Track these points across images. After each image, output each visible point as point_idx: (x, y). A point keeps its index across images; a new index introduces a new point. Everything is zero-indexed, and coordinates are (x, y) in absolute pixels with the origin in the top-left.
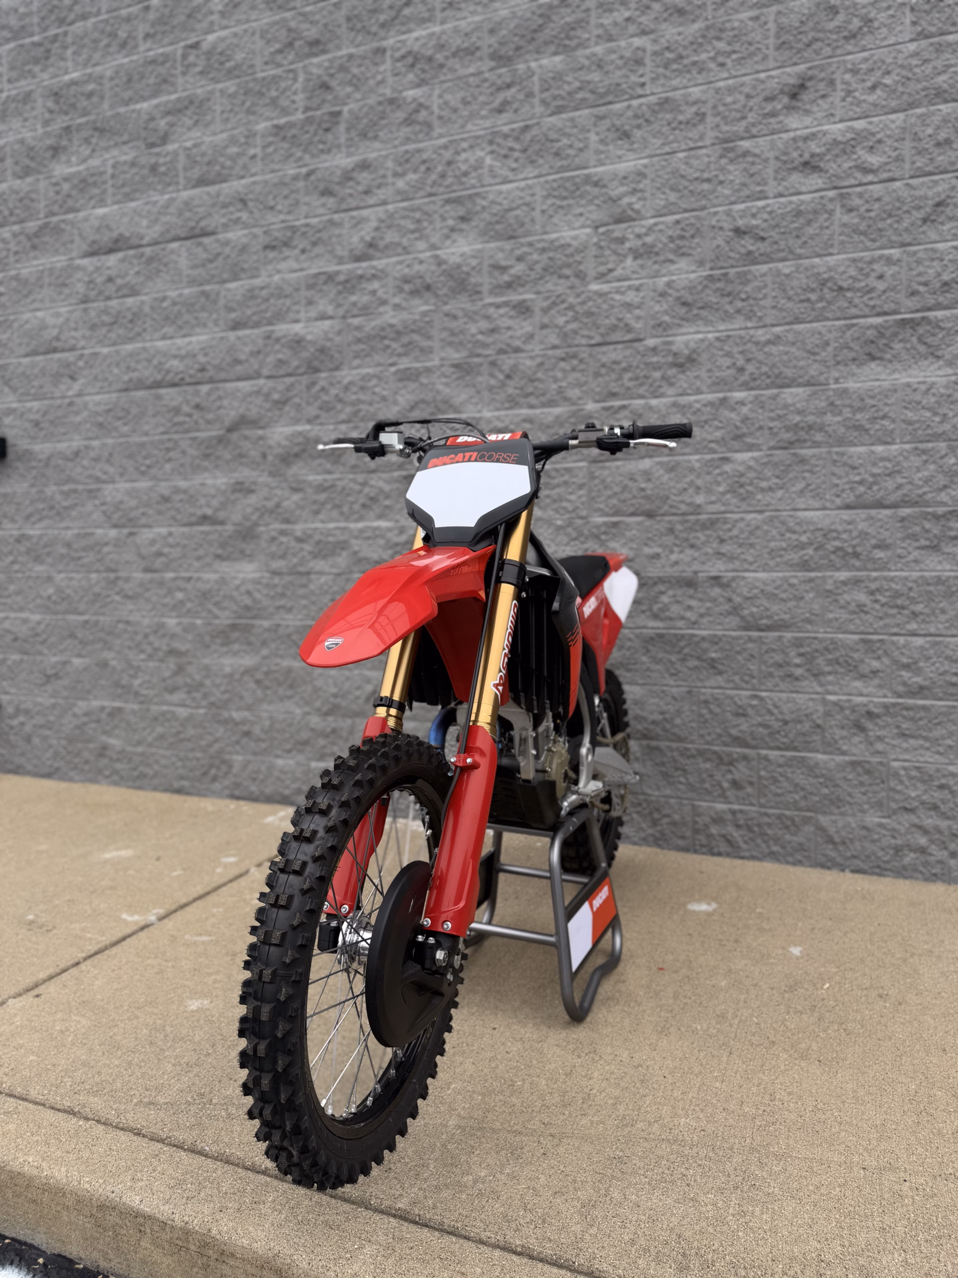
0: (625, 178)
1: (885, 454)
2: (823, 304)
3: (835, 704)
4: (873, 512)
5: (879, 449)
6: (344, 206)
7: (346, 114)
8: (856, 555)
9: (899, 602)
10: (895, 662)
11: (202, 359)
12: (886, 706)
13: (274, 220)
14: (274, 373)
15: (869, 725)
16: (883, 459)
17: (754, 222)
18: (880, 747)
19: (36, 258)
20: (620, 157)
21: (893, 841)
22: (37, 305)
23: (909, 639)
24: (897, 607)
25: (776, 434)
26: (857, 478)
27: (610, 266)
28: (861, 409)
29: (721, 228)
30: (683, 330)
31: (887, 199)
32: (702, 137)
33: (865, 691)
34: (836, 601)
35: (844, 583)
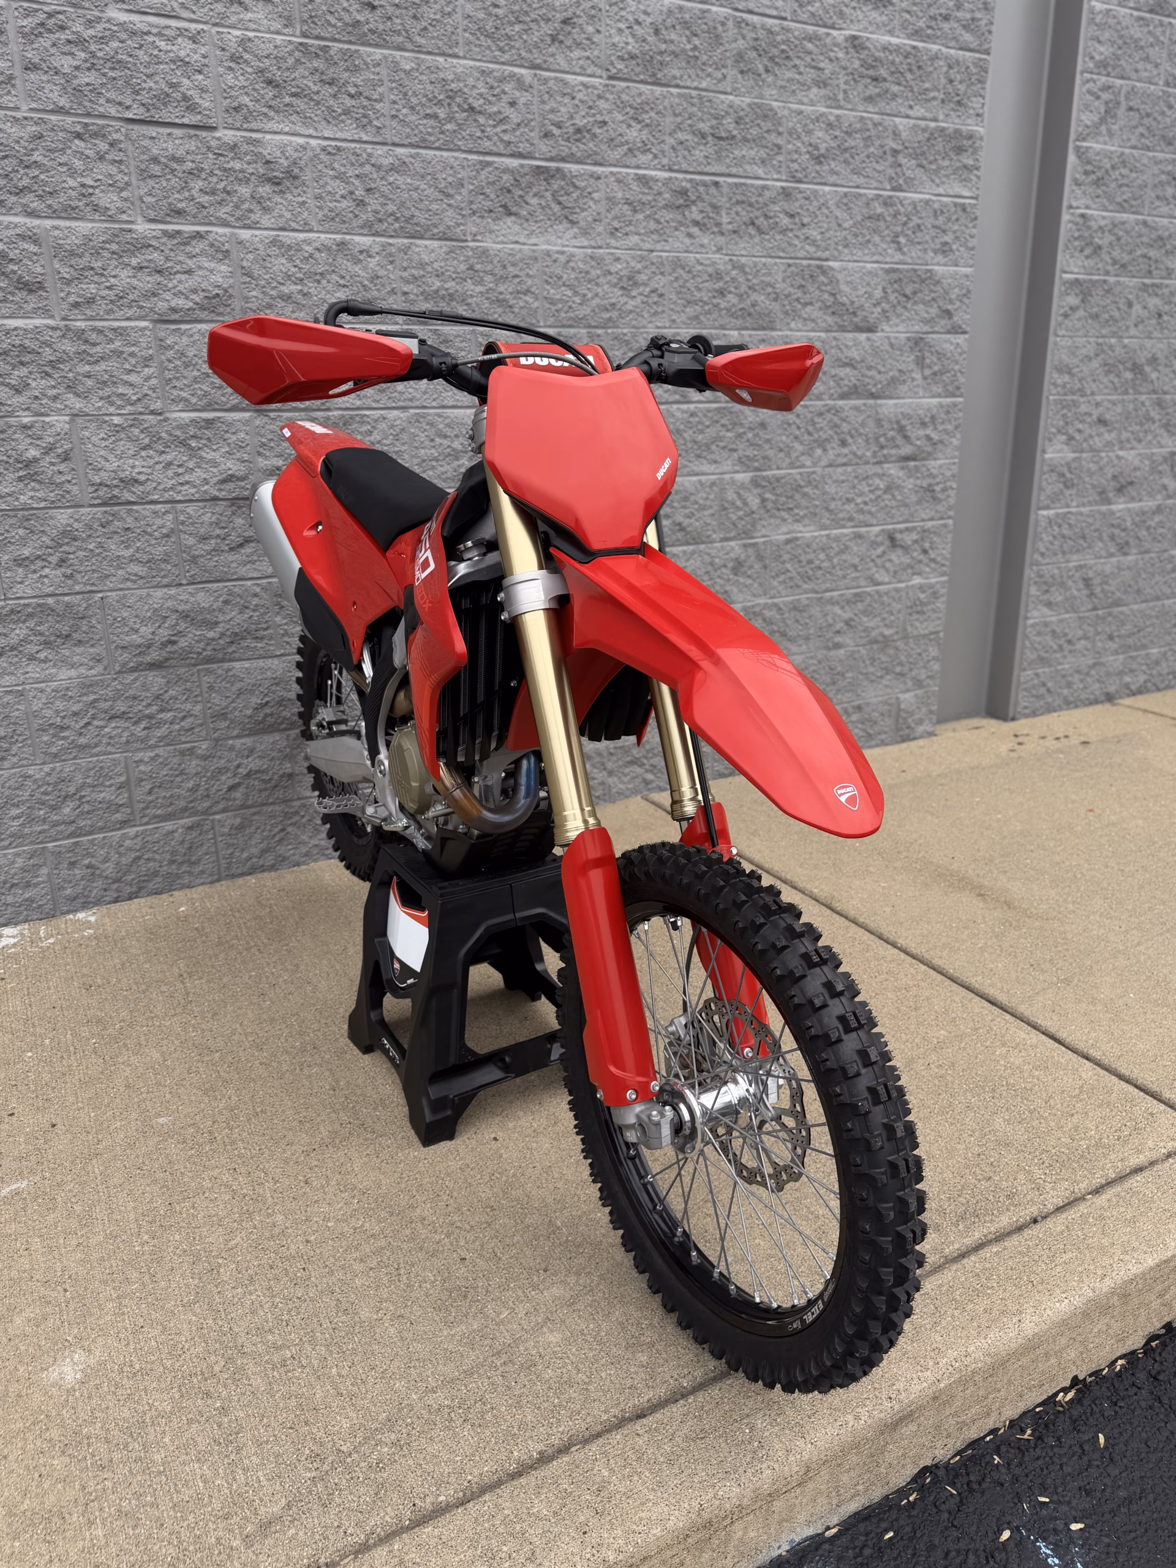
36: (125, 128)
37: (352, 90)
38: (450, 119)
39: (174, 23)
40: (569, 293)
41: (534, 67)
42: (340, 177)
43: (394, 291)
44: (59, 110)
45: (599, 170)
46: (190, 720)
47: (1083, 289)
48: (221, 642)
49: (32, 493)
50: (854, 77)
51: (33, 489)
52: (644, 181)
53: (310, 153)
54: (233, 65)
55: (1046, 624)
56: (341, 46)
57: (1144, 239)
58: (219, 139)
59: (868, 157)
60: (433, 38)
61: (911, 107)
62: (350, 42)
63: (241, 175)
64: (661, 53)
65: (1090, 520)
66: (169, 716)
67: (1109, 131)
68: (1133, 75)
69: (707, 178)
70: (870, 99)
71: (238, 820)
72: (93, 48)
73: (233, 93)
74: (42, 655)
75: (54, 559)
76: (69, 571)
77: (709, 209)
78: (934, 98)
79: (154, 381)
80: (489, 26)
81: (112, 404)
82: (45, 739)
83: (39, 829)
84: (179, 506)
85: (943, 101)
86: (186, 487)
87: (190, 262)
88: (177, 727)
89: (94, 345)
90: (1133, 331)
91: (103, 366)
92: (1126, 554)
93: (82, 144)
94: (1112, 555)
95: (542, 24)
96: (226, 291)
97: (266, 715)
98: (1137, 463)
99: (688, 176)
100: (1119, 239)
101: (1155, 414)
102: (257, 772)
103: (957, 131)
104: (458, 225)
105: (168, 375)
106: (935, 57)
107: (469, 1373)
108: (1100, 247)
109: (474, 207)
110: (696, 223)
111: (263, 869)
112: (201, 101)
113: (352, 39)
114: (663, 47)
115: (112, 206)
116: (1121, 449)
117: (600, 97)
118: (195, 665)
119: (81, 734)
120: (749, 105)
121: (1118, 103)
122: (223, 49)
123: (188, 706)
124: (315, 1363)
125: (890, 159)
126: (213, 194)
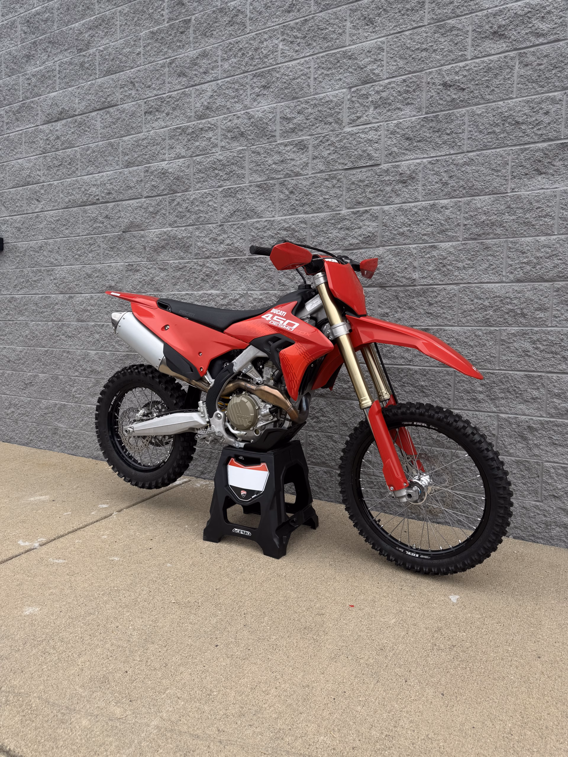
0: (369, 52)
1: (546, 243)
2: (505, 134)
3: (506, 420)
4: (536, 284)
5: (543, 238)
6: (192, 83)
7: (193, 21)
8: (524, 315)
9: (553, 349)
10: (549, 392)
11: (109, 186)
12: (542, 423)
13: (150, 94)
14: (150, 194)
15: (530, 436)
16: (544, 246)
17: (457, 78)
18: (536, 451)
19: (18, 126)
20: (366, 37)
21: (544, 518)
22: (18, 156)
23: (560, 375)
24: (552, 353)
25: (469, 229)
26: (525, 260)
27: (358, 115)
28: (530, 210)
29: (434, 83)
30: (407, 157)
31: (553, 55)
32: (422, 19)
33: (527, 412)
34: (508, 347)
35: (514, 335)
36: (344, 173)
37: (448, 132)
38: (503, 131)
42: (437, 174)
43: (458, 225)
53: (422, 166)
54: (391, 136)
56: (445, 113)
58: (381, 169)
60: (497, 93)
62: (450, 110)
63: (388, 182)
72: (337, 145)
73: (390, 148)
96: (374, 234)
112: (375, 155)
113: (451, 108)
115: (334, 205)
123: (333, 416)
126: (375, 193)
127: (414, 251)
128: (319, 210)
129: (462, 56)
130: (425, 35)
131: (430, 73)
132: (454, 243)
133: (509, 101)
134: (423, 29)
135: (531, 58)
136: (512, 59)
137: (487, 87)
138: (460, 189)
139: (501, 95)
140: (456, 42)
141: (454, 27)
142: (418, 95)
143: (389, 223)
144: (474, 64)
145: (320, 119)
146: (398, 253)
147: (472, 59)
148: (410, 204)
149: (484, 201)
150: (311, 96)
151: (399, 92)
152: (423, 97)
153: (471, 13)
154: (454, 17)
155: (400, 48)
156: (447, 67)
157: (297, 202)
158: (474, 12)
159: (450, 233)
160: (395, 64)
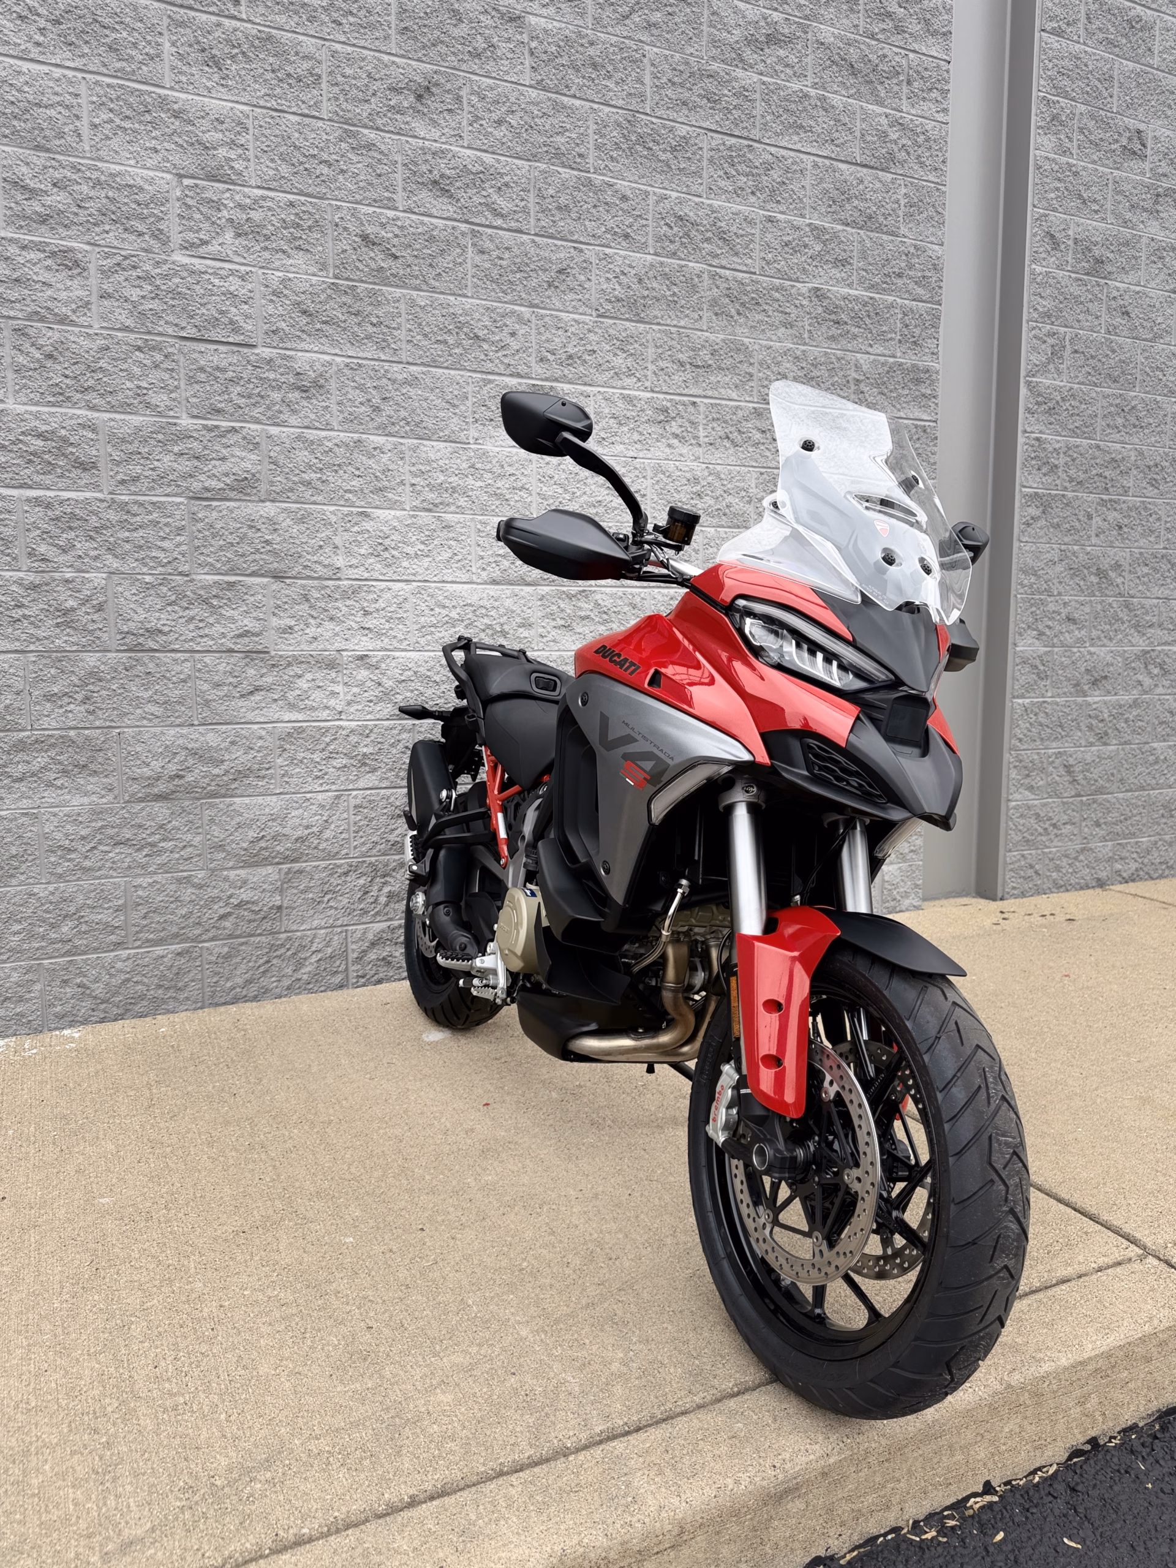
36: (179, 343)
37: (375, 321)
38: (459, 345)
39: (227, 266)
40: (560, 491)
41: (532, 306)
42: (361, 388)
43: (402, 483)
44: (126, 329)
45: (588, 389)
46: (190, 849)
47: (1044, 503)
48: (225, 778)
49: (66, 638)
50: (819, 321)
51: (68, 635)
52: (629, 400)
53: (335, 368)
54: (274, 298)
55: (1029, 808)
56: (366, 286)
57: (1098, 461)
58: (257, 355)
59: (833, 385)
60: (446, 281)
61: (871, 346)
62: (375, 283)
63: (274, 384)
64: (644, 297)
65: (1067, 710)
66: (169, 845)
67: (1057, 369)
68: (1077, 325)
69: (685, 399)
70: (833, 338)
71: (226, 949)
72: (158, 283)
73: (273, 320)
74: (59, 783)
75: (79, 697)
76: (92, 708)
77: (687, 424)
78: (891, 339)
79: (184, 548)
80: (495, 273)
81: (145, 564)
82: (53, 859)
83: (37, 945)
84: (197, 656)
85: (900, 342)
86: (205, 640)
87: (224, 451)
88: (177, 856)
89: (135, 515)
90: (1094, 540)
91: (141, 533)
92: (1105, 744)
93: (142, 356)
94: (1092, 744)
95: (540, 272)
96: (254, 475)
97: (262, 849)
98: (1109, 658)
99: (669, 397)
100: (1073, 460)
101: (1123, 615)
102: (248, 902)
103: (913, 366)
104: (463, 430)
105: (197, 543)
106: (892, 306)
107: (356, 1425)
108: (1056, 466)
109: (477, 416)
110: (676, 436)
111: (245, 999)
112: (244, 325)
113: (377, 281)
114: (646, 293)
115: (162, 404)
116: (1092, 645)
117: (590, 331)
118: (198, 799)
119: (86, 857)
120: (723, 340)
121: (1064, 347)
122: (267, 286)
123: (189, 837)
124: (206, 1409)
125: (853, 387)
126: (249, 397)
127: (333, 519)
128: (125, 408)
129: (389, 199)
130: (325, 137)
131: (339, 208)
132: (398, 513)
133: (464, 300)
134: (320, 124)
135: (488, 245)
136: (463, 234)
137: (431, 265)
138: (401, 423)
139: (452, 286)
140: (378, 172)
141: (374, 145)
142: (318, 239)
143: (281, 460)
144: (408, 222)
145: (113, 217)
146: (303, 517)
147: (404, 211)
148: (318, 432)
149: (439, 451)
150: (83, 158)
151: (284, 221)
152: (330, 247)
153: (398, 134)
154: (372, 128)
155: (279, 140)
156: (366, 208)
157: (68, 381)
158: (403, 135)
159: (390, 495)
160: (272, 165)
